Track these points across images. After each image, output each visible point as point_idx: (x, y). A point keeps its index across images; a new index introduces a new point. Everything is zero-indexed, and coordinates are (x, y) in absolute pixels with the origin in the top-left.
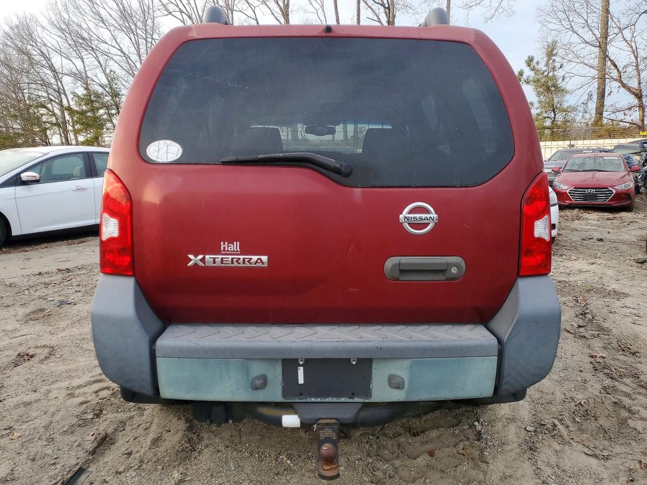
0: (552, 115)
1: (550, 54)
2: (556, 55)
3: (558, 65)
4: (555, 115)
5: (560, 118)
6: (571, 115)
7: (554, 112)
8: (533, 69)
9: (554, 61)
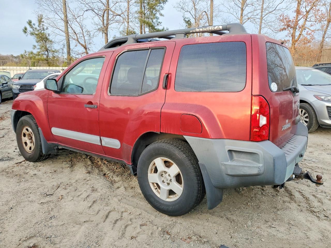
0: (46, 53)
1: (40, 21)
2: (43, 22)
3: (45, 28)
4: (48, 53)
5: (51, 55)
6: (56, 54)
7: (47, 52)
8: (32, 27)
9: (43, 25)
